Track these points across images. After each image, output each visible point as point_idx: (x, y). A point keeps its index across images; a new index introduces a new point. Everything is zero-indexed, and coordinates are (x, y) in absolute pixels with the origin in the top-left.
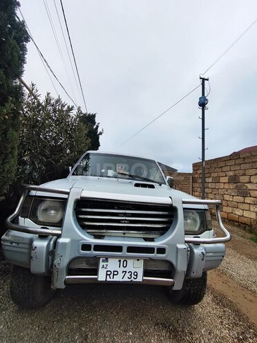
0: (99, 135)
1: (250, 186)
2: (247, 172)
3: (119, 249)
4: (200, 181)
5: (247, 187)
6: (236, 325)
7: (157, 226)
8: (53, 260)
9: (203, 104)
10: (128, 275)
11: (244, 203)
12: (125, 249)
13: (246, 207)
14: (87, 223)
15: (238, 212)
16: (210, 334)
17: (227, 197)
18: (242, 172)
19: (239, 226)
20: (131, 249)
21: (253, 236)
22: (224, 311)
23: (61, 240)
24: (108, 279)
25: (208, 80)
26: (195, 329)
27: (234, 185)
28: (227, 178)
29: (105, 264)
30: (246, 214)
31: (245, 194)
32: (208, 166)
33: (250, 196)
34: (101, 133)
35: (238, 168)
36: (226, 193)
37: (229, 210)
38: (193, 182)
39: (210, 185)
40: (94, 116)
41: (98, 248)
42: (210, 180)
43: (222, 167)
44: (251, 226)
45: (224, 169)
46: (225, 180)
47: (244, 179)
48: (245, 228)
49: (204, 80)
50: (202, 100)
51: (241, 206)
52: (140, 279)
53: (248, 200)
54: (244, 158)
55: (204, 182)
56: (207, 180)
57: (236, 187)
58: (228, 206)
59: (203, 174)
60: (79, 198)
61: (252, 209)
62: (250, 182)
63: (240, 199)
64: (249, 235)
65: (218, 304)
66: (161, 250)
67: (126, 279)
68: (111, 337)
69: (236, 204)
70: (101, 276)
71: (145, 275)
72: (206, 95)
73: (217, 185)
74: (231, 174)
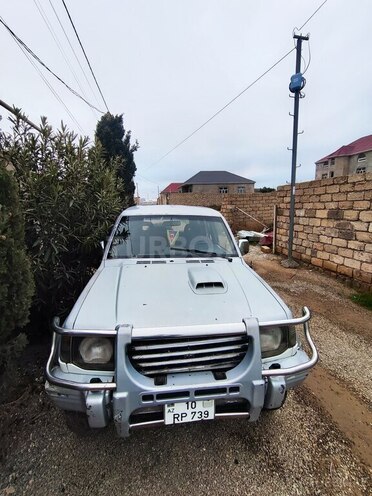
0: (132, 151)
1: (357, 226)
2: (356, 205)
3: (185, 393)
4: (287, 213)
5: (352, 226)
6: (317, 426)
7: (229, 356)
8: (112, 415)
9: (296, 89)
10: (198, 415)
11: (347, 248)
12: (192, 394)
13: (349, 253)
14: (143, 365)
15: (338, 260)
16: (288, 440)
17: (324, 239)
18: (348, 204)
19: (336, 277)
20: (199, 392)
21: (354, 292)
22: (306, 411)
23: (117, 395)
24: (176, 422)
25: (307, 39)
26: (273, 436)
27: (335, 223)
28: (326, 212)
29: (171, 408)
30: (348, 262)
31: (349, 235)
32: (300, 192)
33: (356, 239)
34: (135, 149)
35: (343, 197)
36: (323, 233)
37: (325, 256)
38: (277, 214)
39: (301, 221)
40: (119, 119)
41: (161, 396)
42: (301, 213)
43: (320, 195)
44: (352, 278)
45: (323, 198)
46: (323, 214)
47: (350, 215)
48: (344, 280)
49: (300, 39)
50: (296, 80)
51: (342, 252)
52: (211, 416)
53: (352, 244)
54: (354, 183)
55: (292, 215)
56: (298, 213)
57: (338, 225)
58: (324, 250)
59: (292, 202)
60: (130, 341)
61: (356, 257)
62: (358, 220)
63: (342, 242)
64: (348, 291)
65: (299, 402)
66: (234, 389)
67: (196, 419)
68: (185, 455)
69: (335, 248)
70: (169, 420)
71: (216, 412)
72: (302, 71)
73: (312, 222)
74: (333, 206)
